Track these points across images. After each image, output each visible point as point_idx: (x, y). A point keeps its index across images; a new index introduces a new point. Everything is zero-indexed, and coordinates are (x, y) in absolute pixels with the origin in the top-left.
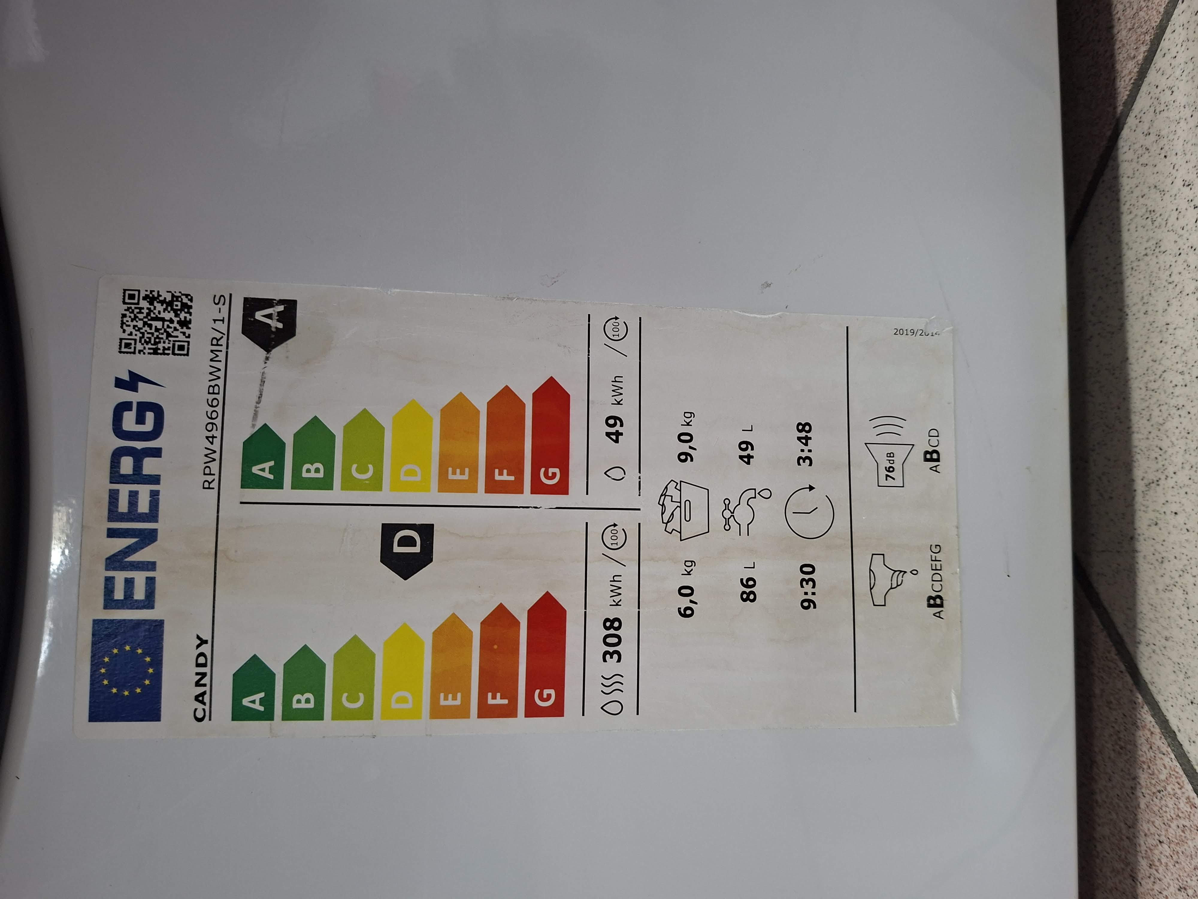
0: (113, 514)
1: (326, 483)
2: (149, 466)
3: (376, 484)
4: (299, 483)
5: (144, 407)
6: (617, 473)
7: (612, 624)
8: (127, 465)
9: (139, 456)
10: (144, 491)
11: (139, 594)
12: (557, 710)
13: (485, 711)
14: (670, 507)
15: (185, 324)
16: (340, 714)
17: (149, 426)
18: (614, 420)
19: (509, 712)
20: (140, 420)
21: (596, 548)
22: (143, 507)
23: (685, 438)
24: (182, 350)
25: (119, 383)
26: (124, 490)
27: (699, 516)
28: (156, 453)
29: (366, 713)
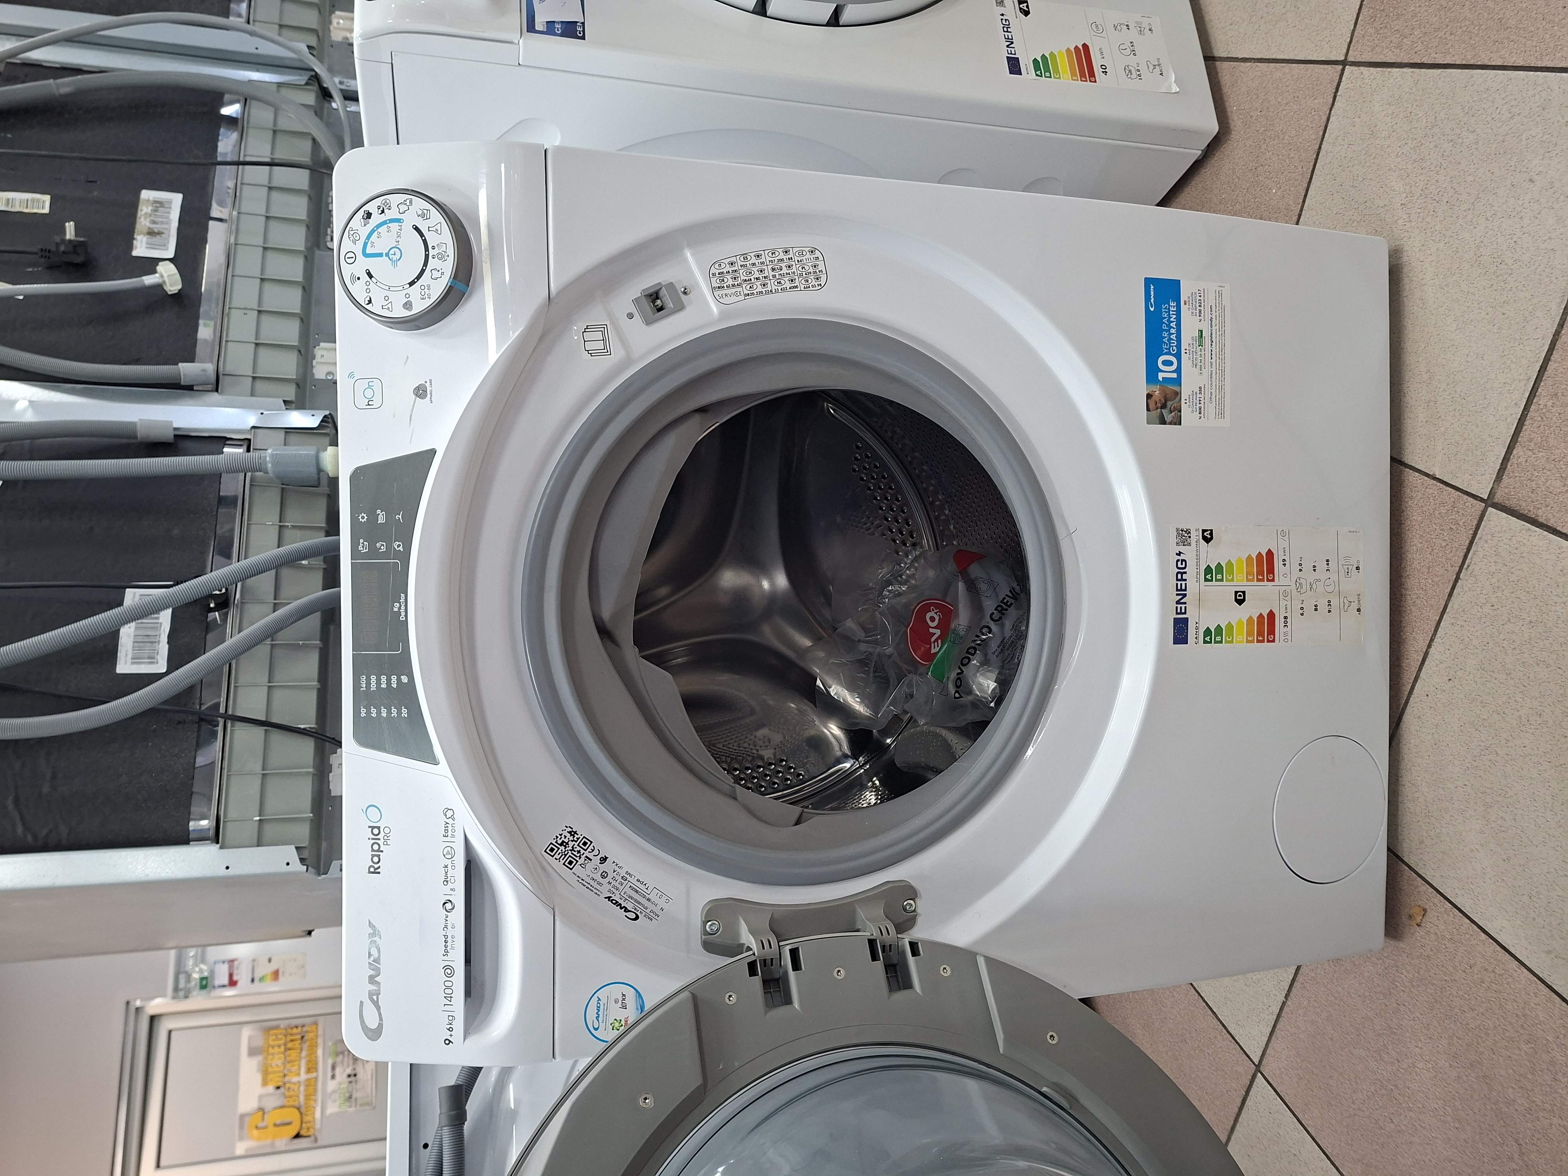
0: (1177, 590)
1: (1222, 580)
2: (1184, 576)
3: (1232, 580)
4: (1217, 580)
5: (1183, 560)
6: (1285, 575)
7: (1286, 618)
8: (1179, 576)
9: (1182, 574)
10: (1183, 583)
11: (1183, 611)
12: (1273, 641)
13: (1258, 641)
14: (1298, 585)
15: (1190, 537)
16: (1226, 642)
17: (1183, 566)
18: (1284, 560)
19: (1263, 641)
20: (1182, 564)
21: (1282, 597)
22: (1183, 587)
23: (1300, 565)
24: (1189, 544)
25: (1177, 554)
26: (1179, 583)
27: (1304, 587)
28: (1185, 573)
29: (1232, 642)
